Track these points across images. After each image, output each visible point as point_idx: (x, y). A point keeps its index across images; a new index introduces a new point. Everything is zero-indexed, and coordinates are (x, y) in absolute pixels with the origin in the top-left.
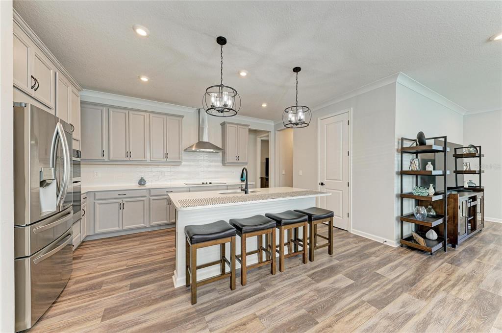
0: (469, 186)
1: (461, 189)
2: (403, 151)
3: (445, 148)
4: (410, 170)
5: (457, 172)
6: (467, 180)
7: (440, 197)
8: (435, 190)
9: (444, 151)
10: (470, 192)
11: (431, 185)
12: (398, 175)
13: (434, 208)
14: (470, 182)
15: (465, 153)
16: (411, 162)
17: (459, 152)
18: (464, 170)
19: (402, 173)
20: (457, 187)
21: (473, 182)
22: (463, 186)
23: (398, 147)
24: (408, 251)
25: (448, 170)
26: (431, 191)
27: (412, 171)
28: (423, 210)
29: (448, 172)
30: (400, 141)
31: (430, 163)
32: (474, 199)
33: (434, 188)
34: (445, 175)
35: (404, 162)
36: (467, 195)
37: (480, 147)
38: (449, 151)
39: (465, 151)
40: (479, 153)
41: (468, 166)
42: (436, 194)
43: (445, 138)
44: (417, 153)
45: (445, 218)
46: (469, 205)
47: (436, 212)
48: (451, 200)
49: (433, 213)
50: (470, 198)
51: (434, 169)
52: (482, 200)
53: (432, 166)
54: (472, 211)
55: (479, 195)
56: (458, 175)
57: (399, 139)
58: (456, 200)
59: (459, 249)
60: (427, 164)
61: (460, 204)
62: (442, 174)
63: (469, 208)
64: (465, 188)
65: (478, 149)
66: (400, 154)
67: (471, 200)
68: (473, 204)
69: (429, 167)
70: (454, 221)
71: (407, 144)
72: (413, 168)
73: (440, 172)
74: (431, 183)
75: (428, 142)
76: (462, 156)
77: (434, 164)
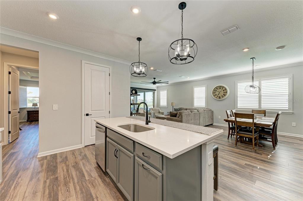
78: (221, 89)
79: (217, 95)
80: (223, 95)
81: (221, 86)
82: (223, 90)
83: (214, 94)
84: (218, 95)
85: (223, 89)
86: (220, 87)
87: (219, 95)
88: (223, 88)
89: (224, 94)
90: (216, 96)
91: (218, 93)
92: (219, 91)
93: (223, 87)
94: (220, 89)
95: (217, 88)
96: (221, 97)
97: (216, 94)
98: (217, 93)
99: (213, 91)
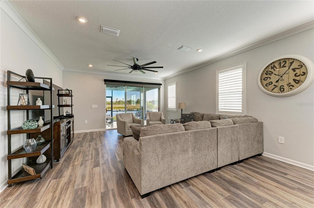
0: (66, 115)
1: (62, 117)
2: (10, 85)
3: (51, 87)
4: (19, 105)
5: (60, 106)
6: (65, 111)
7: (48, 127)
8: (44, 121)
9: (50, 89)
10: (67, 118)
11: (41, 118)
12: (5, 110)
13: (43, 136)
14: (67, 112)
15: (64, 93)
16: (20, 97)
17: (60, 92)
18: (64, 104)
19: (9, 109)
20: (60, 116)
21: (69, 112)
22: (63, 115)
23: (4, 80)
24: (18, 187)
25: (53, 105)
26: (41, 122)
27: (21, 106)
28: (33, 142)
29: (53, 106)
30: (6, 74)
31: (39, 99)
32: (69, 123)
33: (43, 119)
34: (51, 108)
35: (11, 97)
36: (66, 121)
37: (71, 90)
38: (54, 90)
39: (64, 92)
40: (71, 94)
41: (66, 102)
42: (45, 124)
43: (51, 79)
44: (27, 89)
45: (52, 142)
46: (67, 128)
47: (45, 139)
48: (55, 127)
49: (42, 140)
50: (67, 123)
51: (43, 104)
52: (73, 122)
53: (41, 102)
54: (69, 130)
55: (71, 120)
56: (60, 108)
57: (5, 72)
58: (59, 126)
59: (62, 161)
60: (37, 99)
61: (62, 129)
62: (49, 108)
63: (67, 129)
64: (65, 116)
65: (70, 91)
66: (6, 88)
67: (68, 124)
68: (69, 126)
69: (39, 103)
70: (58, 142)
71: (14, 79)
72: (22, 104)
73: (47, 107)
74: (41, 116)
75: (36, 80)
76: (62, 95)
77: (43, 100)
78: (287, 68)
79: (274, 83)
80: (293, 83)
81: (285, 60)
82: (294, 70)
83: (265, 82)
84: (277, 84)
85: (292, 67)
86: (283, 62)
87: (280, 84)
88: (292, 63)
89: (297, 78)
90: (272, 87)
91: (277, 78)
92: (281, 74)
93: (293, 60)
94: (284, 66)
95: (272, 66)
96: (286, 87)
97: (271, 80)
98: (274, 78)
99: (262, 74)
